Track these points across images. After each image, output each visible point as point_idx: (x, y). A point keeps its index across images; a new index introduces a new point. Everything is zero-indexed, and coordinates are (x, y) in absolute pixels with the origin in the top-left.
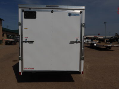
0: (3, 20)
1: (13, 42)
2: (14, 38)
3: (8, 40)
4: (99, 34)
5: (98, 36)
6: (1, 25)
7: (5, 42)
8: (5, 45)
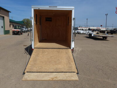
0: (10, 12)
1: (20, 33)
2: (20, 29)
3: (15, 30)
4: (101, 26)
5: (100, 28)
6: (9, 17)
7: (13, 32)
8: (13, 35)
